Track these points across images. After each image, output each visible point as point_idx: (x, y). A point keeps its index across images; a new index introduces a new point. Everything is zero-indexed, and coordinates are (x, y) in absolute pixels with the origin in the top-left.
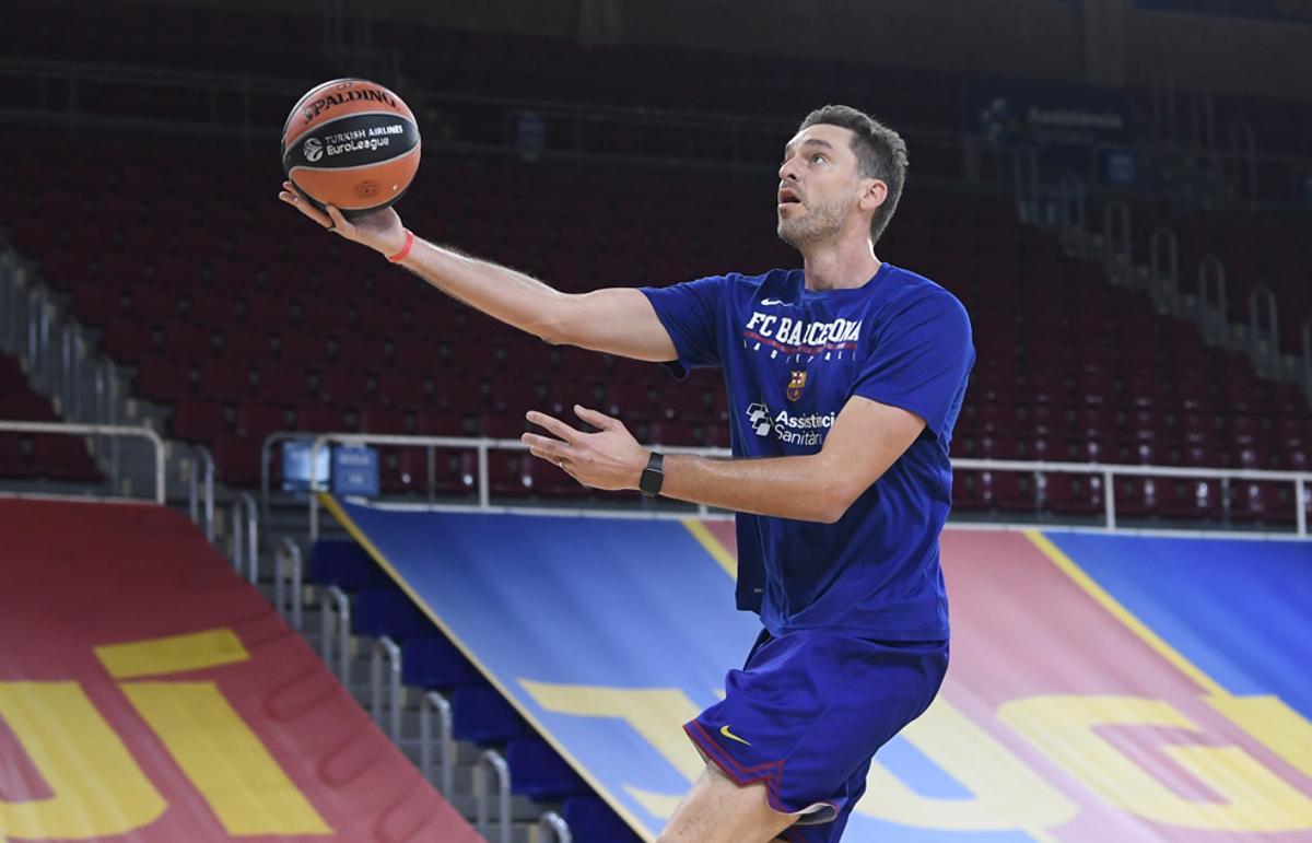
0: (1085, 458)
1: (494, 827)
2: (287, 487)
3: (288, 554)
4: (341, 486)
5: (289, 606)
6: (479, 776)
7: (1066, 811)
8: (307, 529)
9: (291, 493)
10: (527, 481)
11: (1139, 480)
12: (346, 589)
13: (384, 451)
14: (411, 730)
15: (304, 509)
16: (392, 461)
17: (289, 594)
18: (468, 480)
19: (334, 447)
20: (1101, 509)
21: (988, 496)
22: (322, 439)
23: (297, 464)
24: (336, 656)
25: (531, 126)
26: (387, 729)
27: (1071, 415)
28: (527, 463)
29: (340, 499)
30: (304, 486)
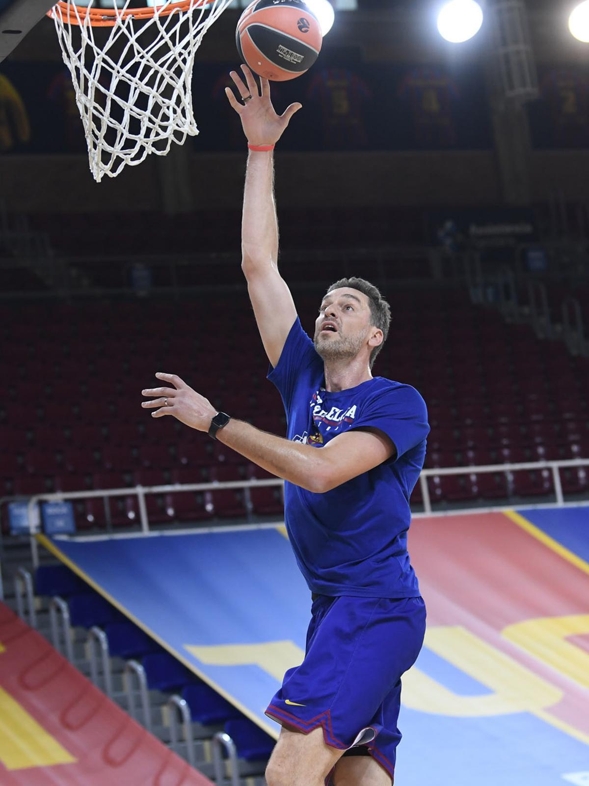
0: (535, 458)
1: (182, 745)
2: (14, 533)
3: (22, 578)
4: (49, 528)
5: (27, 612)
6: (167, 712)
7: (555, 696)
8: (30, 559)
9: (16, 537)
10: (171, 512)
11: (574, 470)
12: (64, 597)
13: (74, 502)
14: (118, 686)
15: (28, 546)
16: (80, 508)
17: (26, 604)
18: (131, 515)
19: (42, 504)
20: (552, 490)
21: (475, 489)
22: (34, 499)
23: (19, 517)
24: (63, 642)
25: (141, 273)
26: (103, 688)
27: (523, 430)
28: (169, 500)
29: (50, 536)
30: (26, 532)
